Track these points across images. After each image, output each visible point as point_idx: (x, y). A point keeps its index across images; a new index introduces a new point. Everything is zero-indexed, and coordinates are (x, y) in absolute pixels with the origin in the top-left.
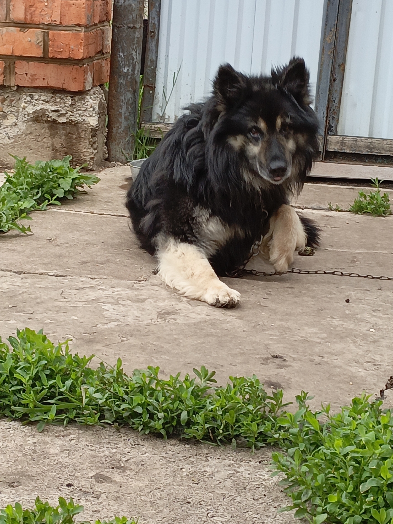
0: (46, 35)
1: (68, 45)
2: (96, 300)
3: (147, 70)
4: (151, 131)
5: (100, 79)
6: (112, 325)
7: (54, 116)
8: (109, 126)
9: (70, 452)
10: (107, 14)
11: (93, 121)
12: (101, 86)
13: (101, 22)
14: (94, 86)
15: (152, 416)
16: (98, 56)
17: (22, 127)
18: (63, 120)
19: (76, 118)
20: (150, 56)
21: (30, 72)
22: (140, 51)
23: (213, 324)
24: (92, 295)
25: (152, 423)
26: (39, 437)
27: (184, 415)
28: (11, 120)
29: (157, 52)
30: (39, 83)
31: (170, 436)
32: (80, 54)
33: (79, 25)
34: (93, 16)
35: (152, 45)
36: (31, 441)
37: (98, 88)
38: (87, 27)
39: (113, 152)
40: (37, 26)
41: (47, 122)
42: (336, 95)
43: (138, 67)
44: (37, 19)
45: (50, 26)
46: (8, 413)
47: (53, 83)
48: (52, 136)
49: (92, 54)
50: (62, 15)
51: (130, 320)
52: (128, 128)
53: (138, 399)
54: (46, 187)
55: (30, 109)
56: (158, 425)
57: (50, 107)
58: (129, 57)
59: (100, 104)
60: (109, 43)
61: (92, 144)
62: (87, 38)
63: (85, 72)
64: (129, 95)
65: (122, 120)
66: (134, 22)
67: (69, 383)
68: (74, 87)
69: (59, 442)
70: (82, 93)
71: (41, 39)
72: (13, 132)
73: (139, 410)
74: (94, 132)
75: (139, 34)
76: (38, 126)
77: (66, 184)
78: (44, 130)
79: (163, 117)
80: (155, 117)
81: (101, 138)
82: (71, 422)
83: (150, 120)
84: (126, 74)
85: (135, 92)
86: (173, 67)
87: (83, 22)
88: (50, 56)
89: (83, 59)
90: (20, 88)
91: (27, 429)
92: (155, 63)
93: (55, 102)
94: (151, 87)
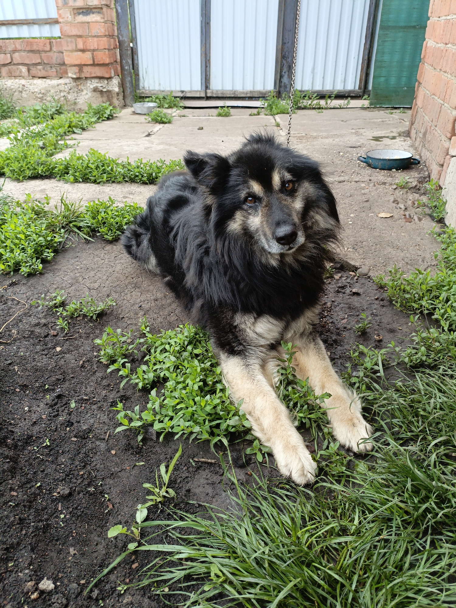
0: (93, 54)
1: (102, 58)
2: (121, 146)
3: (135, 68)
4: (140, 93)
5: (117, 73)
6: (127, 152)
7: (101, 88)
8: (123, 92)
9: (113, 191)
10: (116, 45)
11: (117, 89)
12: (118, 75)
13: (114, 48)
14: (115, 75)
15: (142, 176)
16: (115, 63)
17: (90, 94)
18: (105, 90)
19: (110, 89)
20: (136, 62)
21: (89, 71)
22: (131, 59)
23: (165, 149)
24: (119, 144)
25: (143, 179)
26: (101, 187)
27: (154, 174)
28: (85, 92)
29: (138, 60)
30: (93, 75)
31: (150, 184)
32: (107, 61)
33: (105, 49)
34: (110, 45)
35: (135, 57)
36: (98, 188)
37: (117, 77)
38: (109, 50)
39: (127, 103)
40: (89, 51)
41: (99, 91)
42: (208, 73)
43: (131, 66)
44: (88, 48)
45: (94, 50)
46: (89, 181)
47: (99, 74)
48: (102, 97)
49: (112, 61)
50: (98, 45)
51: (134, 150)
52: (131, 92)
53: (136, 170)
54: (100, 113)
55: (92, 87)
56: (145, 179)
57: (99, 85)
58: (127, 62)
59: (119, 83)
60: (119, 57)
61: (118, 99)
62: (109, 54)
63: (110, 69)
64: (129, 79)
65: (128, 89)
66: (127, 47)
67: (110, 168)
68: (107, 76)
69: (109, 188)
70: (110, 78)
71: (91, 56)
72: (87, 97)
73: (137, 174)
74: (118, 94)
75: (129, 52)
76: (96, 93)
77: (108, 112)
78: (98, 95)
79: (144, 88)
80: (141, 88)
81: (121, 97)
82: (113, 182)
83: (139, 89)
84: (127, 70)
85: (131, 77)
86: (145, 66)
87: (107, 47)
88: (96, 63)
89: (109, 64)
90: (86, 78)
91: (97, 185)
92: (138, 64)
93: (101, 83)
94: (137, 75)
